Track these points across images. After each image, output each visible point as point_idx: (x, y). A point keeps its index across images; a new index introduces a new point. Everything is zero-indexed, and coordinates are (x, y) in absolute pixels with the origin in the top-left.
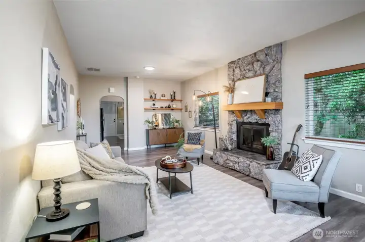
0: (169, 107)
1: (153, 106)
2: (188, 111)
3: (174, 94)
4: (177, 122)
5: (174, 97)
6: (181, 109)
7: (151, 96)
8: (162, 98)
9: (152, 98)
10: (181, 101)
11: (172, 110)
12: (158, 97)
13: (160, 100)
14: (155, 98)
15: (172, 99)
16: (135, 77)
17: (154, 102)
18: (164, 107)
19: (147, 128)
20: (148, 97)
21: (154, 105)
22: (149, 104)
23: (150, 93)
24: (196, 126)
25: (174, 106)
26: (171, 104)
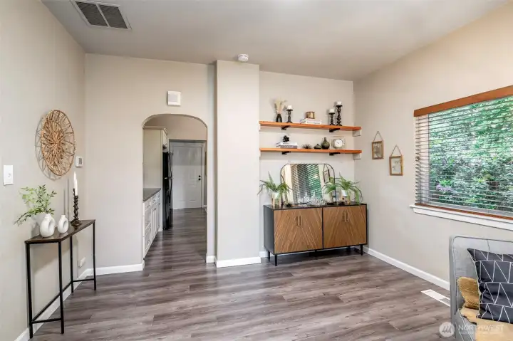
0: (325, 147)
1: (282, 144)
2: (387, 154)
3: (339, 112)
4: (347, 185)
5: (339, 118)
6: (355, 153)
7: (279, 117)
8: (308, 122)
9: (282, 122)
10: (355, 129)
11: (332, 154)
12: (296, 119)
13: (301, 126)
14: (289, 121)
15: (332, 123)
16: (236, 59)
17: (284, 134)
18: (313, 145)
19: (268, 203)
20: (271, 118)
21: (286, 139)
22: (274, 138)
23: (276, 107)
24: (420, 203)
25: (339, 144)
26: (330, 137)
